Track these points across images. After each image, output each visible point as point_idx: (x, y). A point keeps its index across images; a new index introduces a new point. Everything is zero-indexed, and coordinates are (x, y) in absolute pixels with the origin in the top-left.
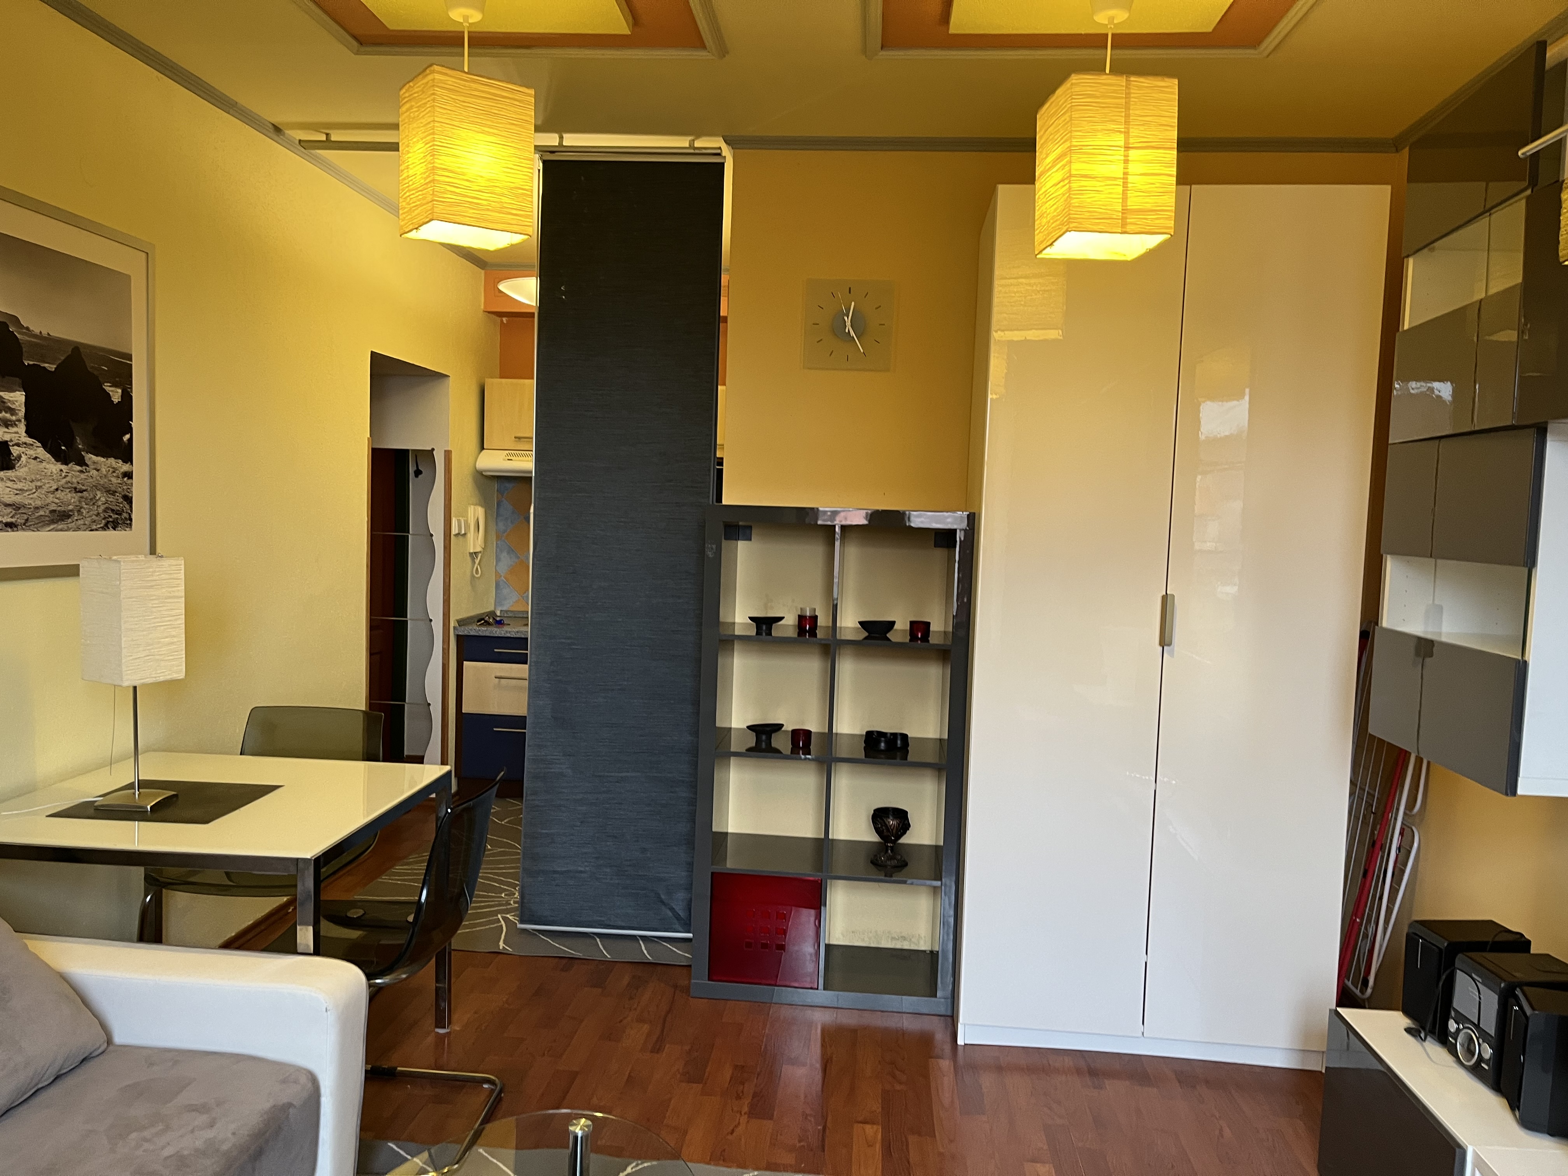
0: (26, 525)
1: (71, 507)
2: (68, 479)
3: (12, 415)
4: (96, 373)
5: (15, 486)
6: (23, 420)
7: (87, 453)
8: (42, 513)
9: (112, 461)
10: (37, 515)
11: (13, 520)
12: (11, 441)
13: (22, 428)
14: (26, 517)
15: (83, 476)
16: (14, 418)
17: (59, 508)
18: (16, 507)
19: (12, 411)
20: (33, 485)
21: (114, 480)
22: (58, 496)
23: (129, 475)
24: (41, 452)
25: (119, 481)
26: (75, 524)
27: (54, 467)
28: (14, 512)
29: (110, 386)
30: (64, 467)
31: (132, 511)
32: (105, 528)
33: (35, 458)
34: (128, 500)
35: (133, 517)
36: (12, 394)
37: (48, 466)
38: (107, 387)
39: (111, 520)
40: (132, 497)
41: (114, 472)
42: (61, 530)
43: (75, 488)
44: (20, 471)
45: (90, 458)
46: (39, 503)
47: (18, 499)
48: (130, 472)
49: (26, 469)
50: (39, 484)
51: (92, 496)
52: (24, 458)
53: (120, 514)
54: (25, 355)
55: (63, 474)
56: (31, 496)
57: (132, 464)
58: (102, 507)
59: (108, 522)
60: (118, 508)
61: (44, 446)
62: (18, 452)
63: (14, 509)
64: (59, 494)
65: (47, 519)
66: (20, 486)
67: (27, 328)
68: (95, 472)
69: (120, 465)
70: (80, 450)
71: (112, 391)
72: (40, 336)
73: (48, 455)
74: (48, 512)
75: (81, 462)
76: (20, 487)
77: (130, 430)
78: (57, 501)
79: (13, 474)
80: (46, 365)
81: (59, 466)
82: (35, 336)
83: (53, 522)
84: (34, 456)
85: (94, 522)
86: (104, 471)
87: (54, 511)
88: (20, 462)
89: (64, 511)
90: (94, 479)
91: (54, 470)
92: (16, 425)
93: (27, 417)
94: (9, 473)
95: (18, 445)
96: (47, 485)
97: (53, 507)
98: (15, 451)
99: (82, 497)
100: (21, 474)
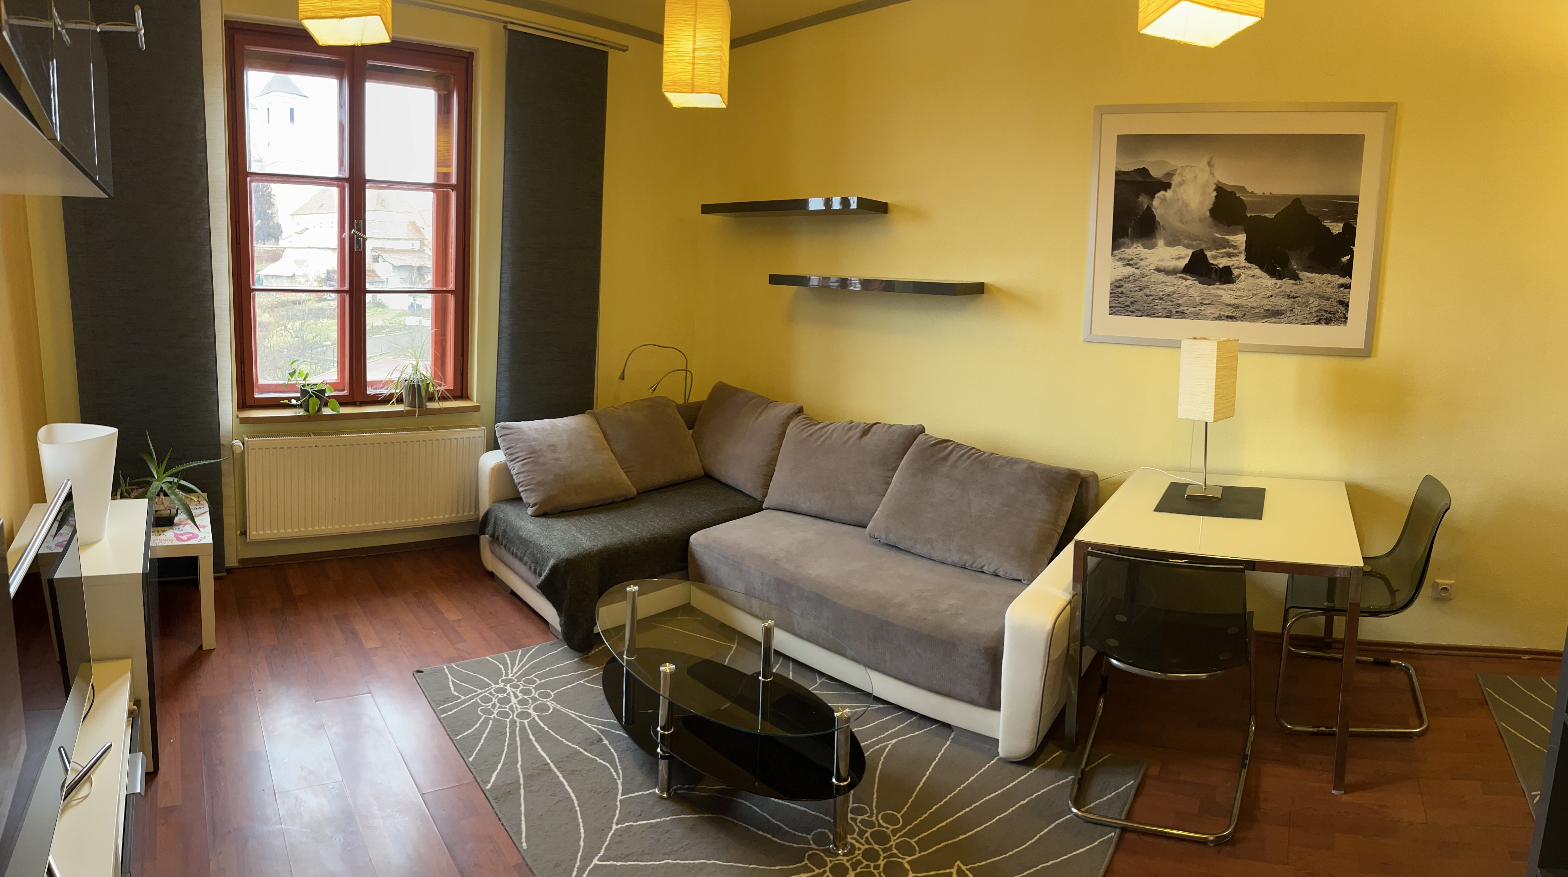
0: (1243, 318)
1: (1284, 308)
2: (1281, 289)
3: (1234, 249)
4: (1315, 215)
5: (1235, 294)
6: (1244, 252)
7: (1301, 271)
8: (1257, 311)
9: (1328, 277)
10: (1253, 312)
11: (1233, 314)
12: (1233, 266)
13: (1243, 257)
14: (1244, 313)
15: (1296, 287)
16: (1236, 251)
17: (1272, 309)
18: (1236, 307)
19: (1235, 247)
20: (1251, 293)
21: (1329, 290)
22: (1272, 300)
23: (1348, 286)
24: (1258, 272)
25: (1334, 291)
26: (1288, 319)
27: (1268, 281)
28: (1233, 309)
29: (1330, 222)
30: (1278, 282)
31: (1348, 312)
32: (1318, 322)
33: (1253, 276)
34: (1346, 305)
35: (1349, 316)
36: (1235, 236)
37: (1263, 281)
38: (1327, 224)
39: (1323, 317)
40: (1348, 302)
41: (1329, 284)
42: (1274, 323)
43: (1289, 296)
44: (1240, 284)
45: (1304, 275)
46: (1255, 304)
47: (1237, 302)
48: (1347, 285)
49: (1245, 283)
50: (1255, 292)
51: (1304, 300)
52: (1243, 276)
53: (1334, 314)
54: (1248, 210)
55: (1277, 286)
56: (1248, 300)
57: (1351, 277)
58: (1316, 309)
59: (1320, 319)
60: (1332, 309)
61: (1261, 268)
62: (1238, 273)
63: (1234, 308)
64: (1272, 299)
65: (1262, 315)
66: (1238, 293)
67: (1252, 193)
68: (1308, 285)
69: (1336, 279)
70: (1295, 270)
71: (1331, 226)
72: (1263, 196)
73: (1265, 274)
74: (1262, 310)
75: (1295, 277)
76: (1239, 295)
77: (1352, 253)
78: (1271, 303)
79: (1234, 286)
80: (1266, 215)
81: (1274, 281)
82: (1259, 196)
83: (1267, 317)
84: (1252, 275)
85: (1306, 318)
86: (1318, 283)
87: (1269, 310)
88: (1240, 279)
89: (1278, 310)
90: (1308, 289)
91: (1269, 284)
92: (1238, 256)
93: (1246, 250)
94: (1231, 286)
95: (1238, 268)
96: (1263, 293)
97: (1268, 307)
98: (1236, 272)
99: (1295, 302)
100: (1240, 286)
